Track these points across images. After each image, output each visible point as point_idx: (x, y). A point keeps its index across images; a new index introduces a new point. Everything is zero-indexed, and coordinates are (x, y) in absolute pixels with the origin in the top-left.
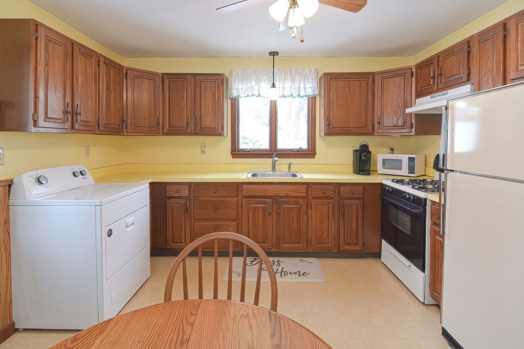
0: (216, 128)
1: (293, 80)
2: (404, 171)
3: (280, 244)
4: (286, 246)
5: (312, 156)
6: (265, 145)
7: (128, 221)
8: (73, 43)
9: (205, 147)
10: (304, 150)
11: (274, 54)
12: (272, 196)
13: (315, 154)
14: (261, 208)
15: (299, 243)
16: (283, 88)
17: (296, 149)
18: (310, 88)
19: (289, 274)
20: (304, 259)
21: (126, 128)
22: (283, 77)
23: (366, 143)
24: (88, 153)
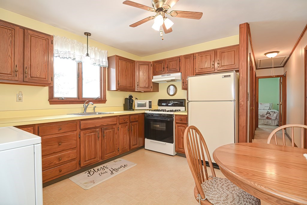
0: (46, 78)
2: (147, 107)
3: (104, 156)
4: (107, 156)
5: (104, 102)
9: (22, 95)
10: (99, 98)
11: (88, 34)
12: (99, 126)
13: (106, 101)
14: (93, 135)
15: (114, 152)
18: (105, 61)
19: (119, 169)
20: (115, 160)
23: (132, 95)
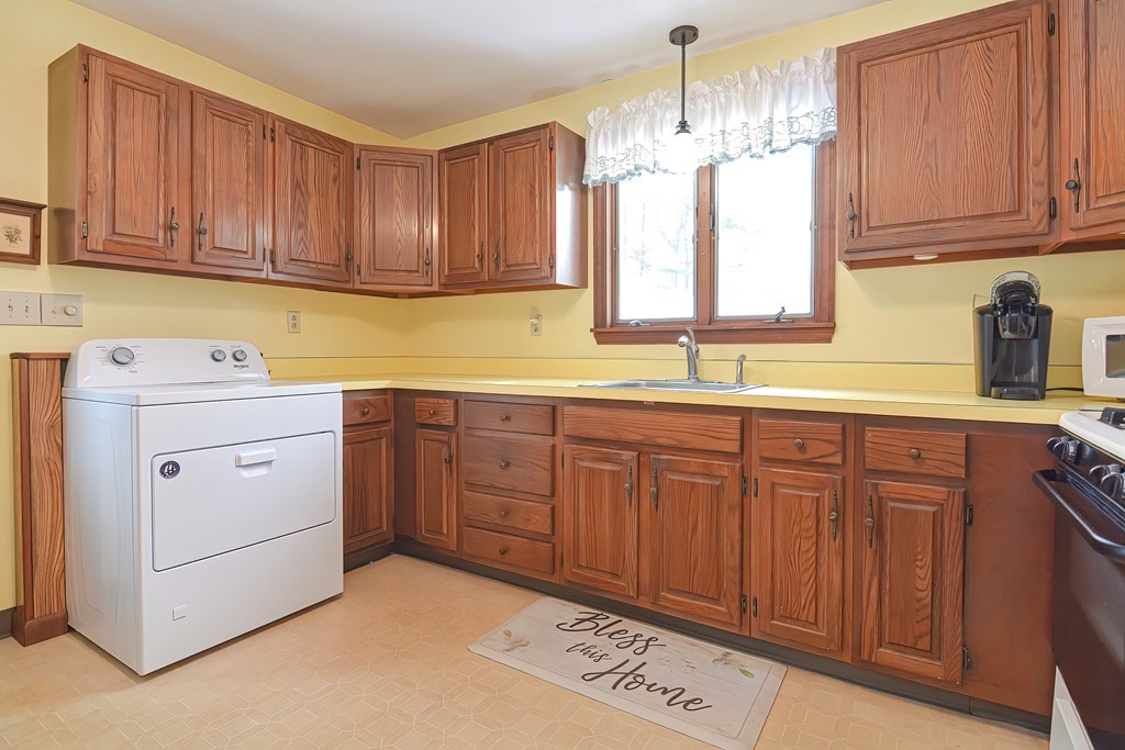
1: (751, 103)
3: (660, 592)
4: (672, 602)
5: (824, 334)
6: (681, 306)
7: (242, 455)
8: (193, 92)
9: (538, 317)
11: (684, 35)
12: (640, 443)
13: (832, 329)
14: (606, 474)
15: (717, 601)
16: (723, 132)
17: (769, 317)
18: (807, 115)
19: (644, 687)
20: (738, 654)
21: (359, 273)
22: (723, 100)
23: (1024, 277)
24: (294, 326)
